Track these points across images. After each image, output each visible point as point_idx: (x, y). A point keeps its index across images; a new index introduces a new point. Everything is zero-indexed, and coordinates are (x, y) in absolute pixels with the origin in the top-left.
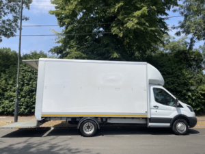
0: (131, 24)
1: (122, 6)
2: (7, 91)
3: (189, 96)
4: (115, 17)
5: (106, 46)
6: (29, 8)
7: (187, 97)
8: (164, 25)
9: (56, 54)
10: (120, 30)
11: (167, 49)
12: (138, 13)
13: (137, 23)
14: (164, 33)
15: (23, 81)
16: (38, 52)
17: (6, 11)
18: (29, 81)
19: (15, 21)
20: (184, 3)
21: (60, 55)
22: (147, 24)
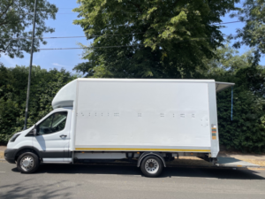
0: (167, 34)
1: (155, 11)
2: (19, 116)
3: (248, 127)
4: (148, 25)
5: (140, 62)
6: (54, 18)
7: (245, 128)
8: (219, 35)
9: (82, 73)
10: (154, 41)
11: (227, 67)
12: (174, 20)
13: (174, 33)
14: (219, 44)
15: (39, 105)
16: (59, 70)
17: (27, 22)
18: (45, 105)
19: (39, 33)
20: (244, 5)
21: (86, 73)
22: (189, 33)
